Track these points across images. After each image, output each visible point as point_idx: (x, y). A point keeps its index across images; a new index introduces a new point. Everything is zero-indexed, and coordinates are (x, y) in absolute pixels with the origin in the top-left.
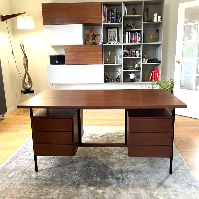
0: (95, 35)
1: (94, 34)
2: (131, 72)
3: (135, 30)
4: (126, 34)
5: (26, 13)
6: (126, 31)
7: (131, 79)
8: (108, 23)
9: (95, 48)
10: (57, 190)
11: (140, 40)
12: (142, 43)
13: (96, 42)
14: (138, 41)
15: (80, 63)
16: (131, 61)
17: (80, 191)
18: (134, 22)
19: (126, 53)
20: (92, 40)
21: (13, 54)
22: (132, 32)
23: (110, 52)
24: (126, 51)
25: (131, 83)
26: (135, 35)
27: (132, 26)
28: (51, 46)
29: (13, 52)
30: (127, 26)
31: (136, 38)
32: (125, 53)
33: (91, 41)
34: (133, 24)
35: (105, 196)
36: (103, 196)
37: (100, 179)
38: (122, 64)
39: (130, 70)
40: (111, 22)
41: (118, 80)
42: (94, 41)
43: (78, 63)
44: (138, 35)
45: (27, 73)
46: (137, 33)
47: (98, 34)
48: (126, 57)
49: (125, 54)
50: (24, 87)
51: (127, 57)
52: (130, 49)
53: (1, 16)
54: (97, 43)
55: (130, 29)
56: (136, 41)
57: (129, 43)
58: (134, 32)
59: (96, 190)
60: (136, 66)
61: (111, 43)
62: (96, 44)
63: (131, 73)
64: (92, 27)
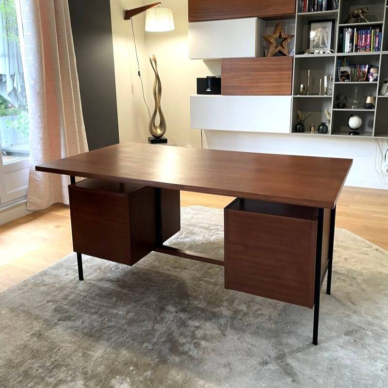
0: (283, 37)
1: (280, 35)
2: (352, 114)
3: (368, 23)
4: (347, 33)
5: (160, 3)
6: (348, 27)
7: (352, 127)
8: (309, 11)
9: (279, 63)
10: (130, 304)
11: (377, 44)
12: (381, 53)
13: (283, 51)
14: (373, 48)
15: (247, 92)
16: (356, 91)
17: (162, 315)
18: (366, 6)
19: (346, 72)
20: (276, 47)
21: (139, 75)
22: (359, 28)
23: (310, 72)
24: (347, 69)
25: (352, 136)
26: (366, 34)
27: (361, 15)
28: (204, 61)
29: (139, 72)
30: (351, 17)
31: (368, 41)
32: (342, 72)
33: (272, 49)
34: (363, 12)
35: (197, 332)
36: (193, 332)
37: (205, 304)
38: (333, 96)
39: (351, 108)
40: (316, 8)
41: (322, 129)
42: (279, 48)
43: (244, 92)
44: (375, 34)
45: (158, 108)
46: (373, 31)
47: (289, 36)
48: (344, 80)
49: (343, 76)
50: (151, 131)
51: (347, 82)
52: (355, 65)
53: (124, 10)
54: (285, 53)
55: (358, 22)
56: (368, 47)
57: (352, 51)
58: (367, 27)
59: (188, 319)
60: (369, 100)
61: (313, 53)
62: (284, 55)
63: (352, 116)
64: (278, 21)
